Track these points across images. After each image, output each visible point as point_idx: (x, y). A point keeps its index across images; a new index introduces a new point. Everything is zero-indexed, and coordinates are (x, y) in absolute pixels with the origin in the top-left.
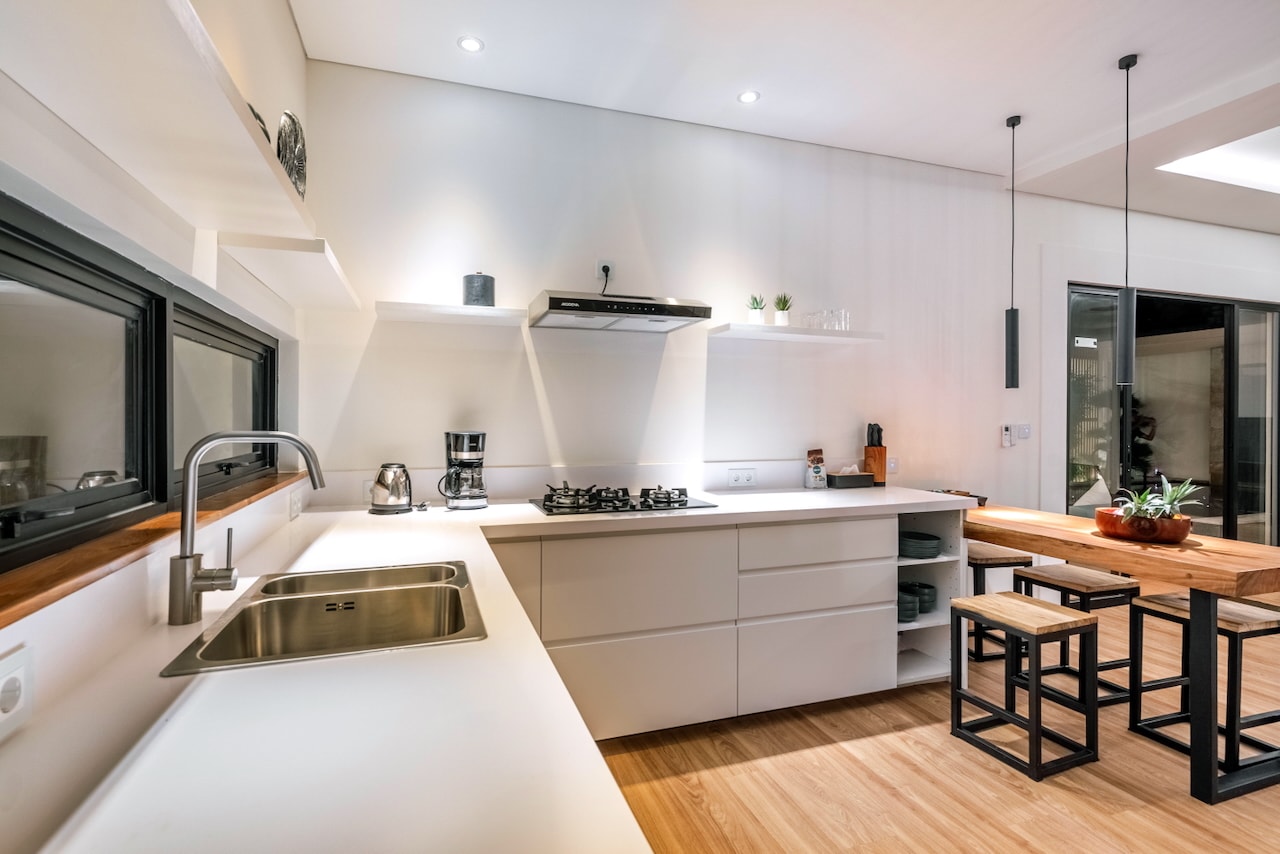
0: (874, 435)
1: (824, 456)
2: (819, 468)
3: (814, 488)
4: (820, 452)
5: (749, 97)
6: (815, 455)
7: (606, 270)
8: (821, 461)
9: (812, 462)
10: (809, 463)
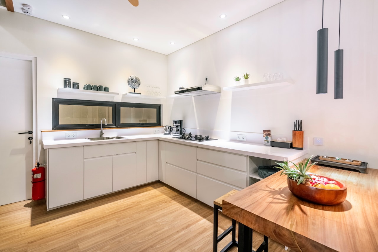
0: (298, 125)
1: (272, 133)
2: (268, 137)
3: (265, 145)
4: (269, 131)
5: (223, 16)
6: (267, 133)
7: (207, 79)
8: (269, 135)
9: (266, 135)
10: (264, 135)
